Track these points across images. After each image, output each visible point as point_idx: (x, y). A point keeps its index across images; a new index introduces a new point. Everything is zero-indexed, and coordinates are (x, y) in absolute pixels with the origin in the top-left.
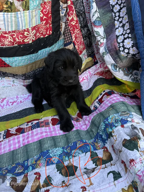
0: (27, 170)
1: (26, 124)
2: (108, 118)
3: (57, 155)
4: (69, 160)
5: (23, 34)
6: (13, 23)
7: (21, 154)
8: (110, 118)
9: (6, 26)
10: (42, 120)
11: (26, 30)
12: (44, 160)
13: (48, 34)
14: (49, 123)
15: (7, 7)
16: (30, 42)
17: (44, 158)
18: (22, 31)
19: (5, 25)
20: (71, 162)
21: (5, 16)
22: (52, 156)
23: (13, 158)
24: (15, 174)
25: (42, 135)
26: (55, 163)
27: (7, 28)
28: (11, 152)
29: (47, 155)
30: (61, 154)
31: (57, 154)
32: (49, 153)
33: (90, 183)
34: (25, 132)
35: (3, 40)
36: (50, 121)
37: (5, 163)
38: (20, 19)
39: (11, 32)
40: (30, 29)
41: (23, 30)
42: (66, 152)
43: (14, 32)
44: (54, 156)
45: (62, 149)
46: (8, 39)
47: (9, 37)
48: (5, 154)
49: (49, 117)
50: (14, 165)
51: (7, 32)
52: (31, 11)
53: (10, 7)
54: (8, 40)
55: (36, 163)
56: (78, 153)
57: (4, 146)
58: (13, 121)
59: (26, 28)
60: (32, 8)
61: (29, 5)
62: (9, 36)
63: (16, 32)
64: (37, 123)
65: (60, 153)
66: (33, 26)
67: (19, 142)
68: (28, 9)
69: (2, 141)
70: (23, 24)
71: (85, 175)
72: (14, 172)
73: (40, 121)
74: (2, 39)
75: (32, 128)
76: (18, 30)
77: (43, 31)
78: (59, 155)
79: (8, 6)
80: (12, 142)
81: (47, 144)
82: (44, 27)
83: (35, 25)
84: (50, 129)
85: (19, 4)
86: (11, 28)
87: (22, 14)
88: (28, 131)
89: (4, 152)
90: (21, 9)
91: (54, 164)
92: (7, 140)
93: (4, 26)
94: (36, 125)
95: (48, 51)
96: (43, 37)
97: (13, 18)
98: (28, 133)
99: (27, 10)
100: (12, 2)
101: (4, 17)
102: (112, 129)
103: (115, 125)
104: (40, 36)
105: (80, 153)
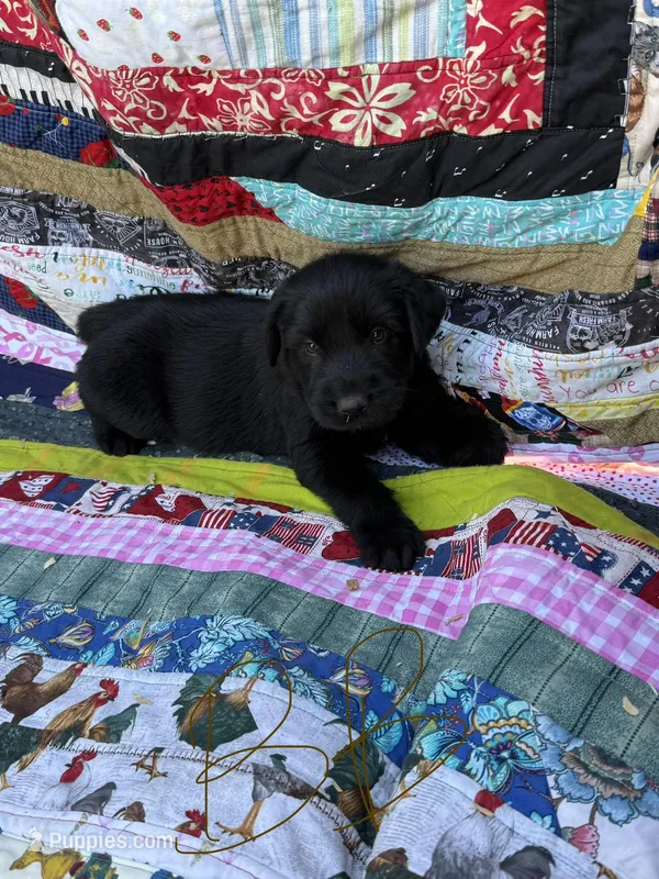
2: (497, 696)
5: (321, 92)
8: (503, 711)
9: (233, 46)
11: (342, 73)
12: (169, 648)
13: (502, 123)
16: (362, 140)
17: (173, 641)
18: (313, 75)
19: (226, 43)
29: (193, 632)
33: (245, 823)
35: (225, 107)
38: (304, 17)
39: (261, 75)
40: (373, 69)
41: (323, 70)
43: (276, 73)
46: (249, 102)
47: (255, 94)
51: (242, 73)
54: (251, 110)
59: (343, 65)
62: (251, 92)
63: (287, 78)
66: (396, 59)
71: (251, 776)
74: (221, 103)
76: (296, 69)
77: (468, 100)
82: (475, 81)
83: (410, 58)
86: (258, 56)
93: (223, 46)
95: (495, 218)
96: (464, 131)
102: (439, 752)
103: (473, 754)
104: (452, 125)
105: (314, 698)
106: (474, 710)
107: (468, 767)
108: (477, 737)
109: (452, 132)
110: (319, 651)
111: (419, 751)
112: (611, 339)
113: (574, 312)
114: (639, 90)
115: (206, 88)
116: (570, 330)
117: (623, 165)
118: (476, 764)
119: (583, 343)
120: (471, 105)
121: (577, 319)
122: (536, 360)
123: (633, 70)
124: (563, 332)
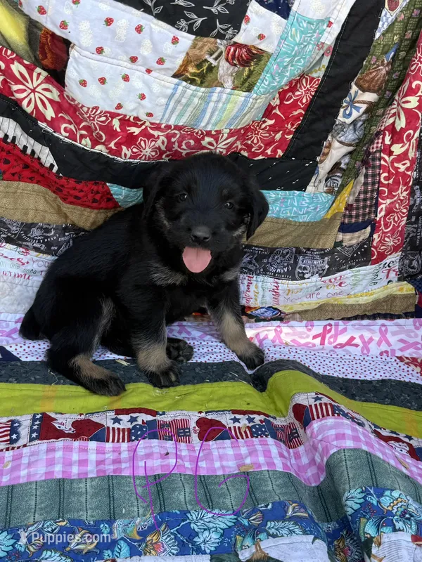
0: (113, 552)
1: (112, 414)
2: (384, 492)
3: (213, 529)
4: (256, 544)
6: (190, 109)
7: (88, 497)
8: (391, 497)
9: (168, 112)
10: (167, 418)
11: (213, 133)
12: (172, 537)
13: (266, 155)
14: (189, 432)
15: (195, 73)
17: (172, 531)
18: (200, 132)
19: (166, 109)
20: (261, 549)
21: (180, 88)
22: (196, 530)
23: (62, 500)
24: (69, 552)
25: (166, 462)
26: (208, 551)
27: (167, 116)
28: (52, 480)
29: (182, 524)
30: (230, 527)
31: (215, 526)
32: (188, 521)
34: (108, 441)
35: (142, 143)
36: (193, 424)
37: (33, 510)
38: (212, 105)
39: (173, 128)
40: (226, 131)
41: (206, 131)
42: (247, 524)
43: (180, 128)
44: (205, 530)
45: (233, 517)
46: (156, 141)
47: (161, 138)
48: (31, 483)
49: (191, 413)
50: (63, 524)
51: (163, 126)
52: (255, 95)
53: (202, 76)
54: (154, 146)
55: (145, 538)
56: (290, 531)
57: (32, 460)
58: (67, 389)
59: (216, 129)
60: (262, 90)
61: (257, 80)
63: (184, 131)
64: (148, 423)
65: (225, 527)
66: (238, 127)
67: (83, 463)
68: (249, 90)
69: (25, 446)
70: (214, 118)
72: (65, 548)
73: (158, 418)
74: (141, 140)
75: (133, 434)
76: (192, 128)
77: (255, 141)
78: (222, 531)
79: (199, 72)
80: (59, 454)
81: (183, 493)
82: (263, 135)
84: (192, 449)
85: (229, 72)
86: (177, 119)
87: (224, 96)
88: (118, 441)
89: (29, 475)
90: (229, 84)
91: (204, 553)
92: (43, 445)
93: (163, 111)
94: (144, 427)
96: (246, 154)
97: (196, 100)
98: (116, 444)
99: (244, 90)
100: (215, 66)
101: (175, 89)
102: (378, 530)
103: (394, 521)
104: (241, 149)
105: (294, 532)
106: (379, 502)
107: (397, 528)
108: (390, 513)
109: (239, 153)
110: (267, 506)
111: (368, 536)
112: (317, 273)
113: (301, 258)
114: (329, 146)
115: (136, 131)
116: (297, 267)
117: (313, 180)
118: (399, 525)
119: (304, 274)
120: (256, 144)
121: (303, 261)
122: (276, 285)
123: (329, 138)
124: (294, 269)
